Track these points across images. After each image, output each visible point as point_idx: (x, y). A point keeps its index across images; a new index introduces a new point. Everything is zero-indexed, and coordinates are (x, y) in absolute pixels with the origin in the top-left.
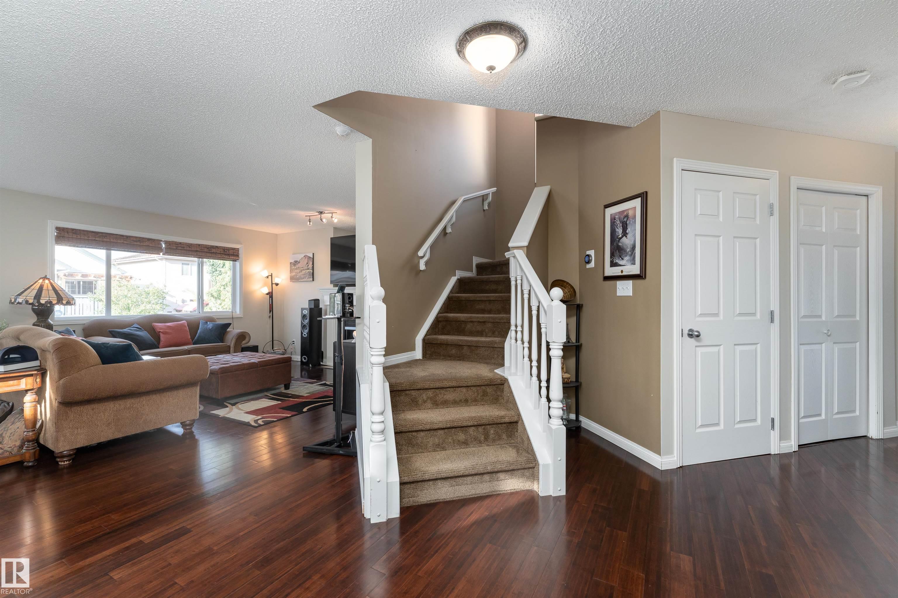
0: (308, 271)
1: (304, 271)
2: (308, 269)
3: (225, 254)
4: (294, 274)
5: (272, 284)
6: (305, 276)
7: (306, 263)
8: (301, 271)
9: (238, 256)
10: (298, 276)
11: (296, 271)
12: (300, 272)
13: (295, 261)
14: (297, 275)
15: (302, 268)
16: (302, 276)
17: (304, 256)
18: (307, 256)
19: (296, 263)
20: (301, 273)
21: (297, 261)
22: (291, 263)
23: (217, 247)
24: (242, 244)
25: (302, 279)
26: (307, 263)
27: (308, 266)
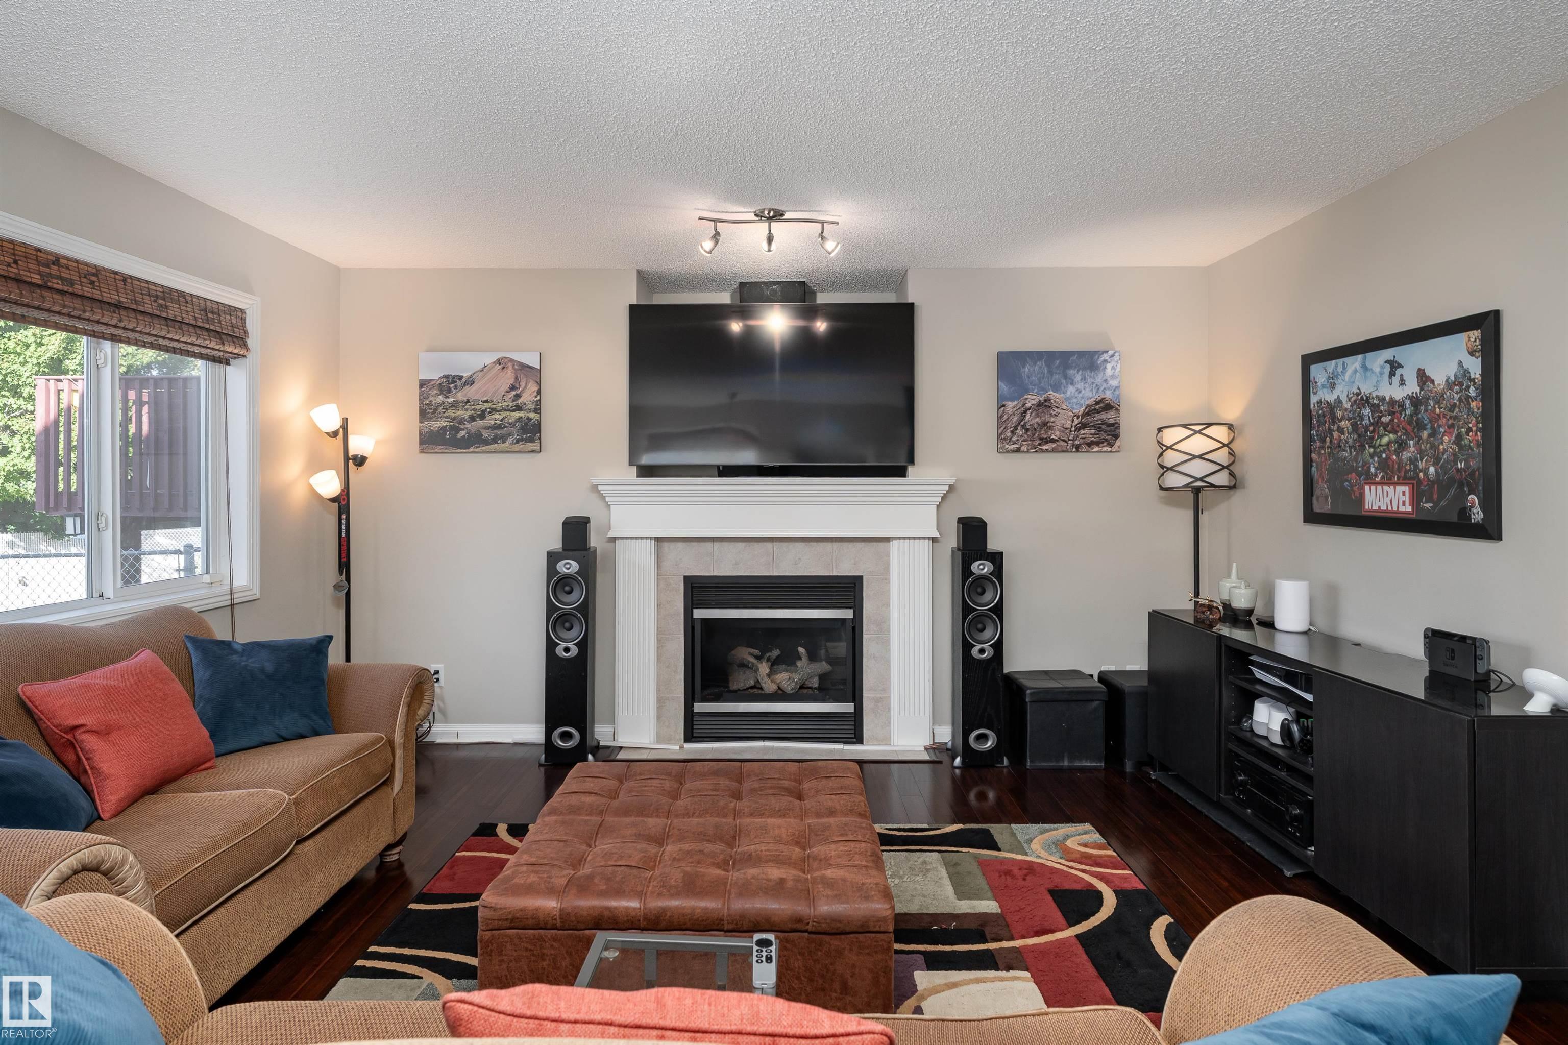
0: (518, 414)
1: (496, 416)
2: (519, 408)
3: (208, 330)
4: (443, 423)
5: (347, 458)
6: (499, 432)
7: (506, 387)
8: (482, 415)
9: (240, 340)
10: (463, 433)
11: (451, 413)
12: (472, 419)
13: (447, 377)
14: (458, 430)
15: (487, 405)
16: (485, 434)
17: (499, 362)
18: (512, 360)
19: (450, 383)
20: (479, 423)
21: (461, 378)
22: (422, 384)
23: (181, 294)
24: (253, 294)
25: (486, 442)
26: (513, 388)
27: (518, 396)
